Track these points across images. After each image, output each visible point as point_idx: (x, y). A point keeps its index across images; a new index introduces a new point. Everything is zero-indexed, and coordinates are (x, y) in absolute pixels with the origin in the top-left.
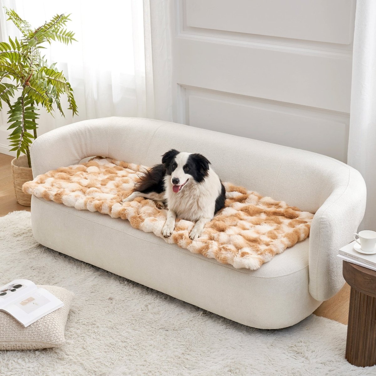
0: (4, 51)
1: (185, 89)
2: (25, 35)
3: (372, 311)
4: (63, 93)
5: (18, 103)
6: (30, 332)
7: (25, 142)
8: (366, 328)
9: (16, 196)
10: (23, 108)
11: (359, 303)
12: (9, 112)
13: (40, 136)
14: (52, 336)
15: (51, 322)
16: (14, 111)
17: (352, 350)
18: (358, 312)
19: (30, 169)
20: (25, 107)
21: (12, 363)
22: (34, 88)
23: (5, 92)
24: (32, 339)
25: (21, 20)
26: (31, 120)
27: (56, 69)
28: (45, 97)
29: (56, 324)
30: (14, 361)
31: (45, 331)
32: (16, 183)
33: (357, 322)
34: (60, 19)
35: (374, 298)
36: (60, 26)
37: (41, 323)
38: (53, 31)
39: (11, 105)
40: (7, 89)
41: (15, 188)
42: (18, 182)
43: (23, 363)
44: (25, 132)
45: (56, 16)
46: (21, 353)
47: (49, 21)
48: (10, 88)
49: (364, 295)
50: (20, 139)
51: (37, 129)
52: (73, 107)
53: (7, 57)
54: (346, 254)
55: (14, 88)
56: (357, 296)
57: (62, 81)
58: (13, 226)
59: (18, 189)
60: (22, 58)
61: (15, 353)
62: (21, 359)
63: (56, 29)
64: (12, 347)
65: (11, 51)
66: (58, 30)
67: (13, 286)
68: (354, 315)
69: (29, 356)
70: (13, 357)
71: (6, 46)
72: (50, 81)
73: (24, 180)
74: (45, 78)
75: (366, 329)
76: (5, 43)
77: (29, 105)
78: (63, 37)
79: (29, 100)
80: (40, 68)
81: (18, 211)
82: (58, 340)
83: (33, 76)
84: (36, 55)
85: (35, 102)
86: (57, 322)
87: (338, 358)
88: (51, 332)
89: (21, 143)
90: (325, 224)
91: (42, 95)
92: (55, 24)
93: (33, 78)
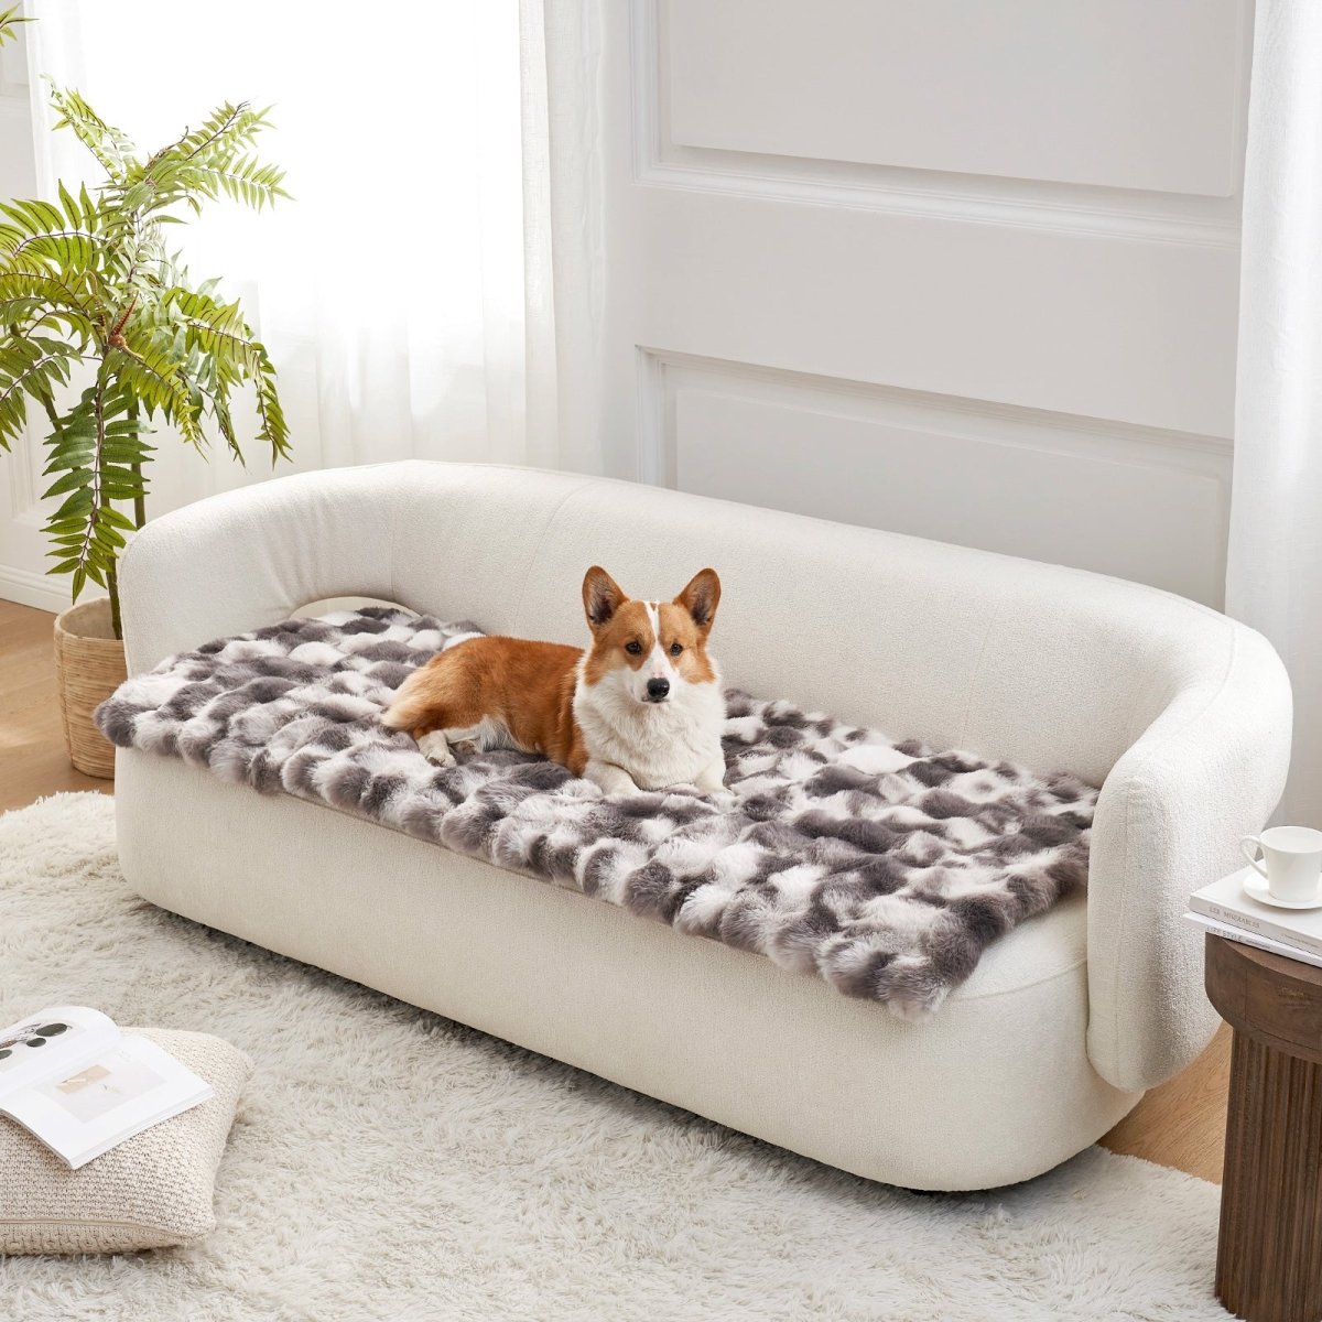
0: (42, 233)
1: (664, 364)
2: (114, 176)
3: (1311, 1119)
4: (240, 381)
5: (84, 409)
6: (92, 1186)
7: (101, 544)
8: (1288, 1179)
9: (68, 741)
10: (100, 426)
11: (1261, 1087)
12: (51, 440)
13: (154, 521)
14: (166, 1201)
15: (165, 1155)
16: (67, 434)
17: (1240, 1266)
18: (1259, 1119)
19: (116, 643)
20: (106, 423)
21: (25, 1297)
22: (138, 355)
23: (39, 367)
24: (98, 1211)
25: (101, 124)
26: (128, 466)
27: (219, 298)
28: (176, 388)
29: (184, 1162)
30: (34, 1290)
31: (144, 1185)
32: (68, 696)
33: (1256, 1157)
34: (233, 119)
35: (1315, 1066)
36: (237, 146)
37: (128, 1155)
38: (211, 164)
39: (59, 417)
40: (45, 355)
41: (65, 711)
42: (78, 690)
43: (66, 1297)
44: (105, 509)
45: (225, 109)
46: (57, 1264)
47: (197, 127)
48: (56, 354)
49: (1281, 1056)
50: (85, 532)
51: (145, 496)
52: (275, 432)
53: (49, 256)
54: (1215, 911)
55: (68, 355)
56: (1254, 1063)
57: (237, 336)
58: (51, 843)
59: (78, 716)
60: (101, 256)
61: (36, 1265)
62: (58, 1284)
63: (221, 155)
64: (27, 1244)
65: (66, 231)
66: (229, 159)
67: (37, 1028)
68: (1245, 1134)
69: (87, 1275)
70: (29, 1276)
71: (46, 216)
72: (194, 337)
73: (98, 683)
74: (179, 324)
75: (1288, 1183)
76: (45, 206)
77: (123, 416)
78: (243, 184)
79: (122, 396)
80: (164, 292)
81: (73, 794)
82: (187, 1220)
83: (137, 317)
84: (151, 243)
85: (141, 403)
86: (186, 1155)
87: (1187, 1296)
88: (166, 1189)
89: (89, 547)
90: (1144, 805)
91: (166, 380)
92: (219, 136)
93: (135, 322)
